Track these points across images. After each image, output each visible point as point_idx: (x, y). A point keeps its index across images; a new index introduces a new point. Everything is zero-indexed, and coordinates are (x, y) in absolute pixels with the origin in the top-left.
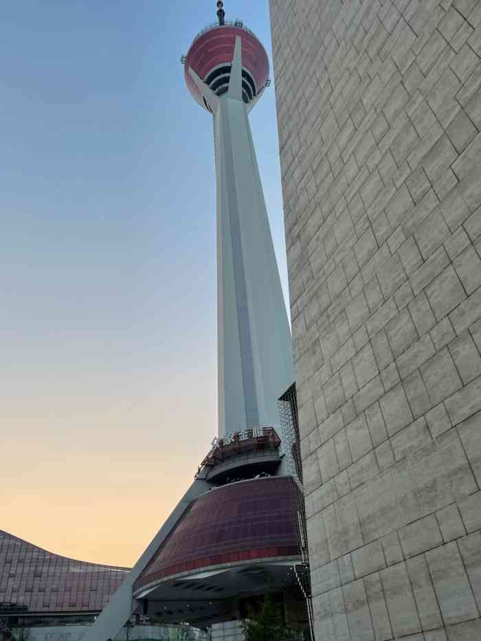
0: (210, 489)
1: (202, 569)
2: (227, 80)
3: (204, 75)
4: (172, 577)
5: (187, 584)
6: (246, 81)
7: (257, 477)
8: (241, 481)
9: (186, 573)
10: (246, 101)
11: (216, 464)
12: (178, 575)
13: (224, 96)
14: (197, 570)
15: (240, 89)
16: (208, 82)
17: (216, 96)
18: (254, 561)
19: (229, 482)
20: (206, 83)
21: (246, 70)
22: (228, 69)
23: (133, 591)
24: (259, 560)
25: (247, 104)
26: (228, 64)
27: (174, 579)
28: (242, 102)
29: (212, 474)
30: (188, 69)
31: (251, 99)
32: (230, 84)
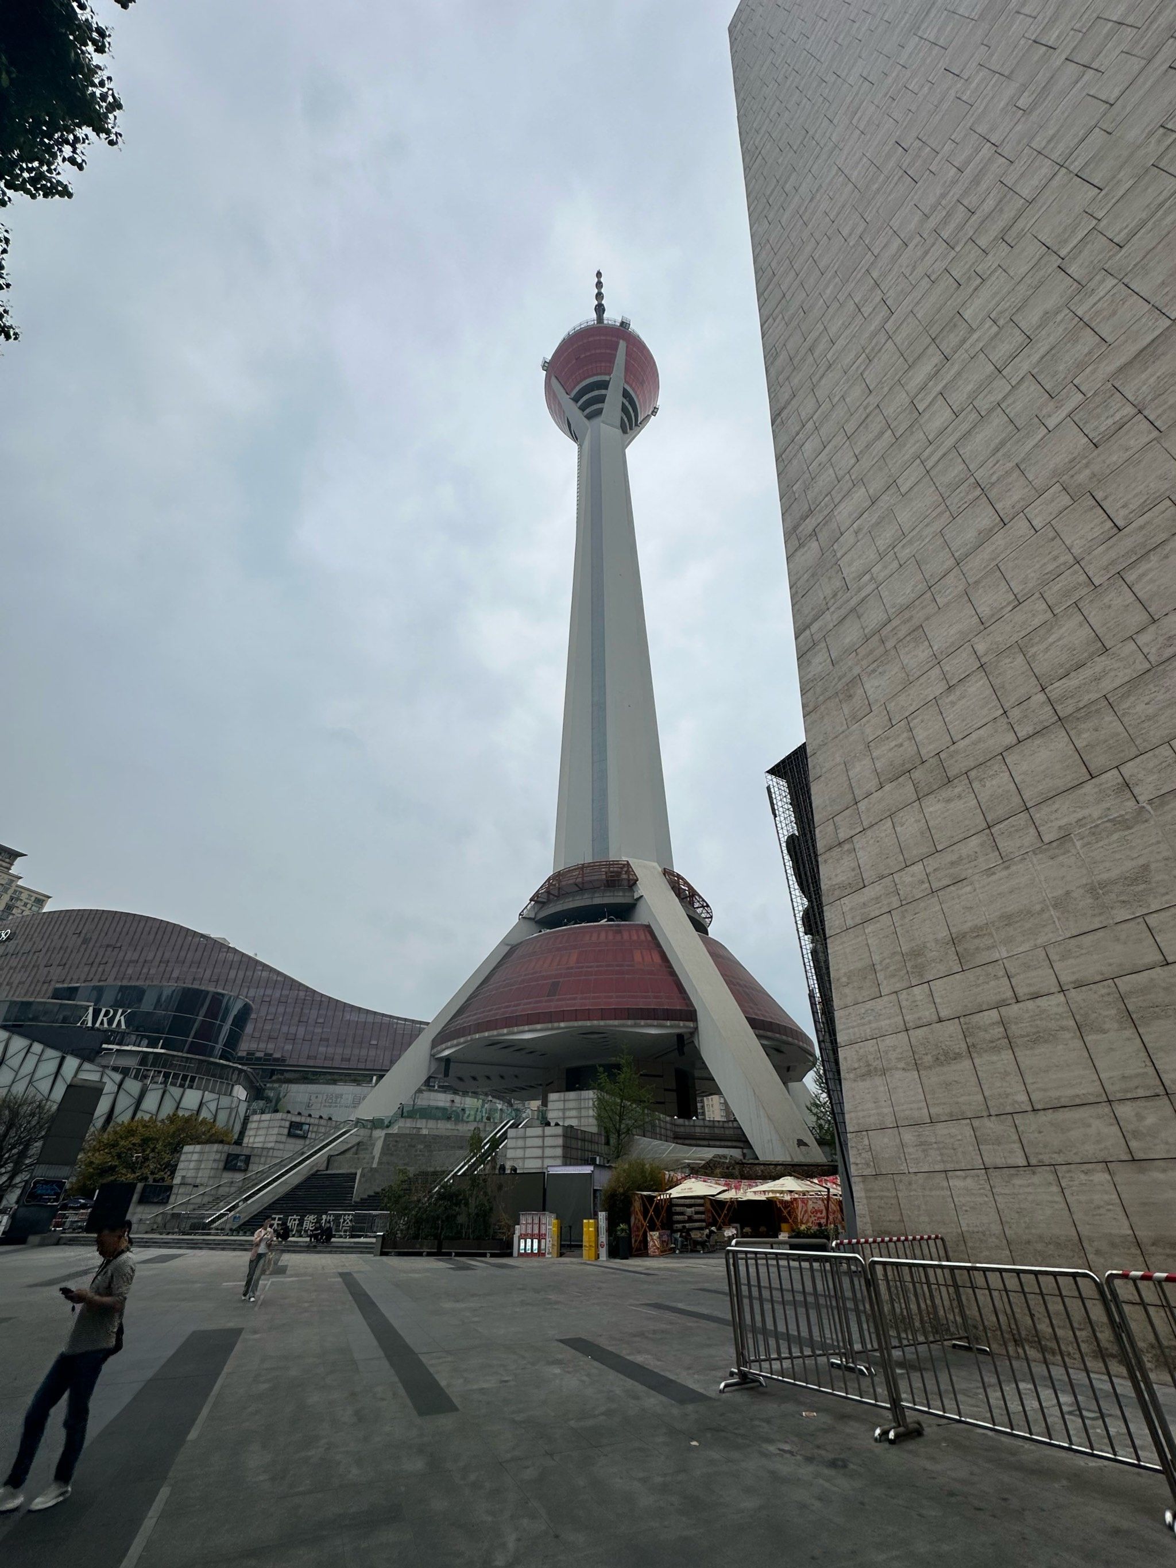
0: (540, 931)
1: (526, 1028)
2: (602, 399)
3: (572, 389)
4: (486, 1034)
5: (505, 1045)
6: (627, 404)
7: (604, 922)
8: (583, 924)
9: (505, 1031)
10: (625, 432)
11: (549, 901)
12: (495, 1032)
13: (596, 421)
14: (521, 1028)
15: (618, 414)
16: (576, 400)
17: (585, 420)
18: (595, 1022)
19: (565, 925)
20: (572, 399)
21: (628, 388)
22: (605, 385)
23: (433, 1048)
24: (602, 1023)
25: (626, 435)
26: (607, 378)
27: (488, 1037)
28: (619, 431)
29: (544, 913)
30: (550, 380)
31: (631, 429)
32: (606, 406)
